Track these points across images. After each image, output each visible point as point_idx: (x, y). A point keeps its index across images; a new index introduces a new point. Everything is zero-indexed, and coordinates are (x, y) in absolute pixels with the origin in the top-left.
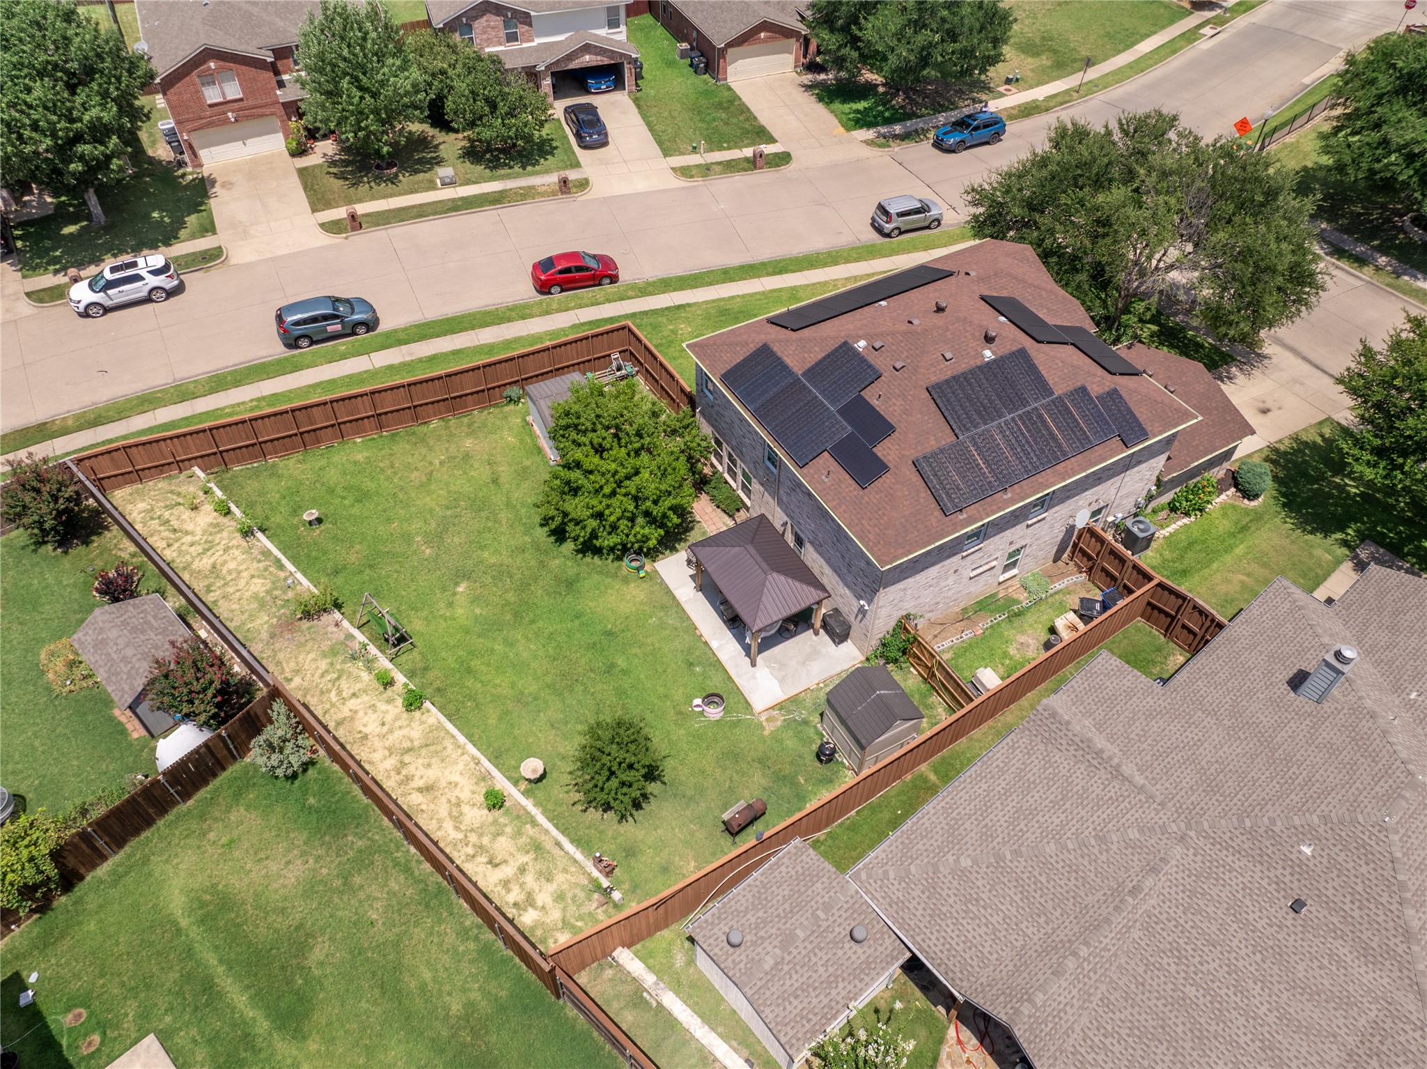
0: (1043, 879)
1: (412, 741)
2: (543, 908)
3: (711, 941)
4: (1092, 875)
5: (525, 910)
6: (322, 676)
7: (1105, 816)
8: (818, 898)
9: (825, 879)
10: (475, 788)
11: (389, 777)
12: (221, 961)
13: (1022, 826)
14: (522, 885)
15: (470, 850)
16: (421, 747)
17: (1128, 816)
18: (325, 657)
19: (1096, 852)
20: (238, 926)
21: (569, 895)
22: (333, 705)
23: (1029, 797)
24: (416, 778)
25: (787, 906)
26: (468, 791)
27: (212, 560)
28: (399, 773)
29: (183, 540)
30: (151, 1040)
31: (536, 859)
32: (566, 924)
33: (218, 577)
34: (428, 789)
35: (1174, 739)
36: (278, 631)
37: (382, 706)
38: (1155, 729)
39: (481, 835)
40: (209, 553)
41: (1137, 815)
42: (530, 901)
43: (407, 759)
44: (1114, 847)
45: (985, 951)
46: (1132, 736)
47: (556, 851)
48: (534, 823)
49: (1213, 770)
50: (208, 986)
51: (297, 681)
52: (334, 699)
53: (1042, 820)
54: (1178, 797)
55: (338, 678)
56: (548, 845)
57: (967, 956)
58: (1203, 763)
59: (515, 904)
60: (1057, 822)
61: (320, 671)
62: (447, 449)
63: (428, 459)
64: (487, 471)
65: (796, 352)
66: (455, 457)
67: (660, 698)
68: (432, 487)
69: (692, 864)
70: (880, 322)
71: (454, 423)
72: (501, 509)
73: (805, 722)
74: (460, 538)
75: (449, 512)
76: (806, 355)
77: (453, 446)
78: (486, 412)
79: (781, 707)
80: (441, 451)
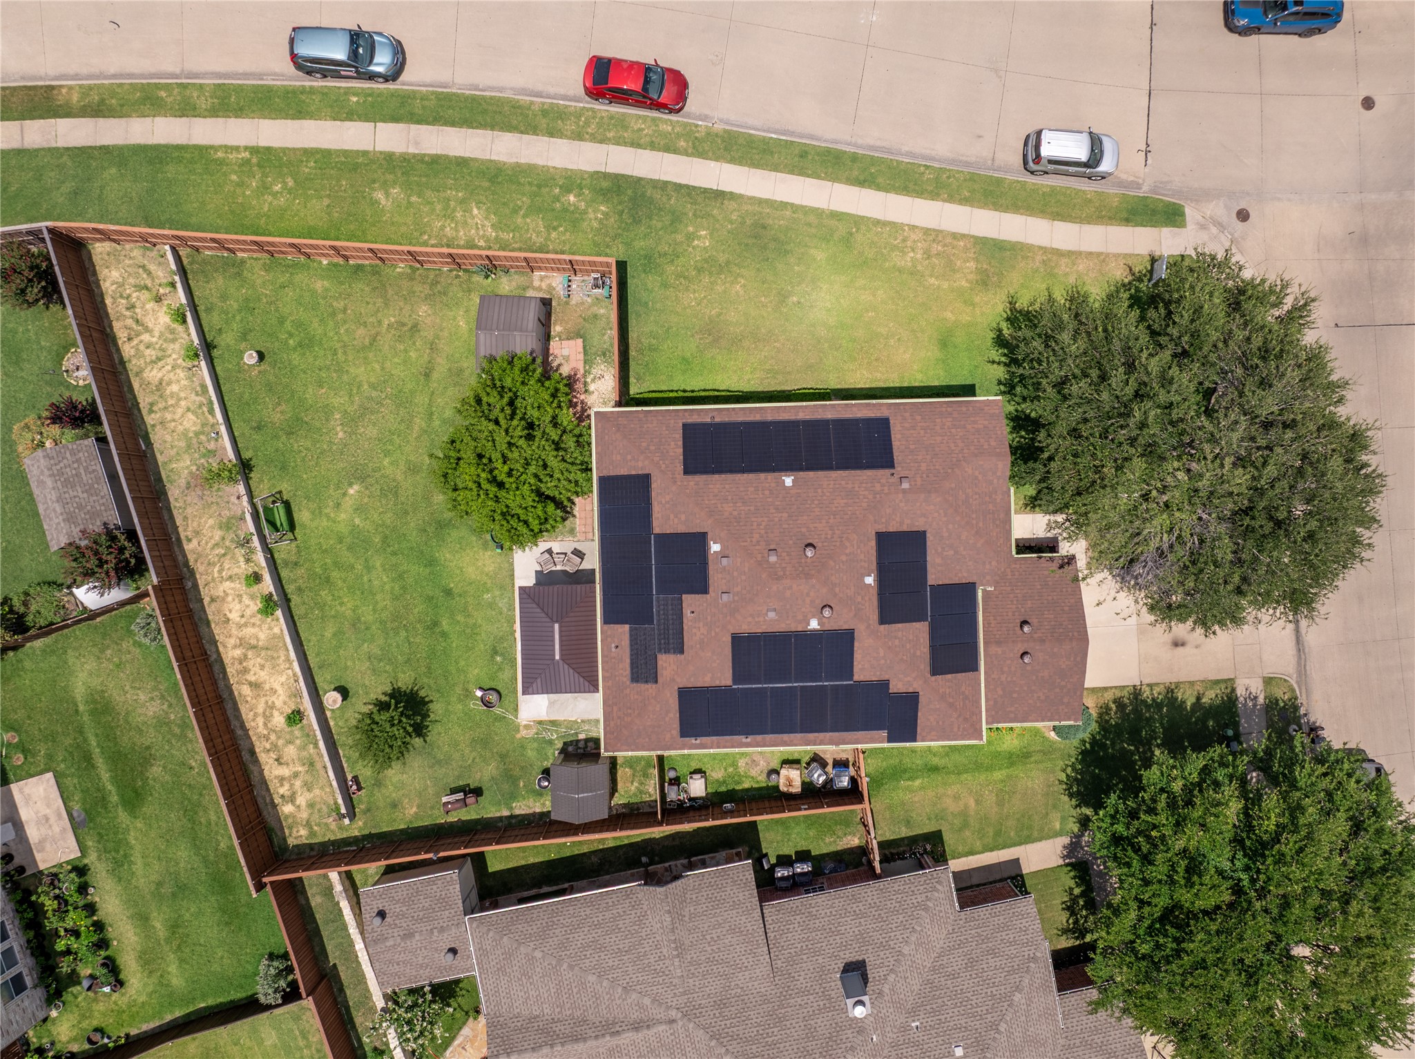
0: (575, 991)
1: (258, 640)
2: (299, 807)
3: (368, 908)
4: (604, 1007)
5: (287, 802)
6: (212, 548)
7: (641, 979)
8: (441, 921)
9: (453, 911)
10: (287, 700)
11: (233, 664)
12: (98, 745)
13: (588, 953)
14: (292, 785)
15: (268, 746)
16: (262, 648)
17: (654, 988)
18: (221, 528)
19: (617, 996)
20: (112, 728)
21: (318, 807)
22: (213, 580)
23: (607, 937)
24: (252, 673)
25: (421, 914)
26: (282, 702)
27: (160, 375)
28: (241, 663)
29: (142, 337)
30: (50, 775)
31: (307, 772)
32: (308, 824)
33: (161, 396)
34: (255, 686)
35: (731, 956)
36: (193, 482)
37: (246, 600)
38: (726, 941)
39: (279, 738)
40: (160, 364)
41: (660, 991)
42: (292, 799)
43: (250, 654)
44: (629, 1001)
45: (515, 1005)
46: (708, 937)
47: (322, 772)
48: (316, 745)
49: (733, 992)
50: (88, 758)
51: (195, 542)
52: (216, 575)
53: (603, 957)
54: (695, 995)
55: (224, 555)
56: (319, 766)
57: (503, 1001)
58: (733, 984)
59: (283, 796)
60: (610, 964)
61: (213, 542)
62: (401, 309)
63: (379, 315)
64: (426, 356)
65: (667, 506)
66: (404, 325)
67: (458, 670)
68: (371, 355)
69: (414, 809)
70: (755, 524)
71: (420, 275)
72: (419, 413)
73: (551, 742)
74: (372, 432)
75: (374, 394)
76: (672, 516)
77: (408, 307)
78: (455, 273)
79: (540, 723)
80: (394, 310)
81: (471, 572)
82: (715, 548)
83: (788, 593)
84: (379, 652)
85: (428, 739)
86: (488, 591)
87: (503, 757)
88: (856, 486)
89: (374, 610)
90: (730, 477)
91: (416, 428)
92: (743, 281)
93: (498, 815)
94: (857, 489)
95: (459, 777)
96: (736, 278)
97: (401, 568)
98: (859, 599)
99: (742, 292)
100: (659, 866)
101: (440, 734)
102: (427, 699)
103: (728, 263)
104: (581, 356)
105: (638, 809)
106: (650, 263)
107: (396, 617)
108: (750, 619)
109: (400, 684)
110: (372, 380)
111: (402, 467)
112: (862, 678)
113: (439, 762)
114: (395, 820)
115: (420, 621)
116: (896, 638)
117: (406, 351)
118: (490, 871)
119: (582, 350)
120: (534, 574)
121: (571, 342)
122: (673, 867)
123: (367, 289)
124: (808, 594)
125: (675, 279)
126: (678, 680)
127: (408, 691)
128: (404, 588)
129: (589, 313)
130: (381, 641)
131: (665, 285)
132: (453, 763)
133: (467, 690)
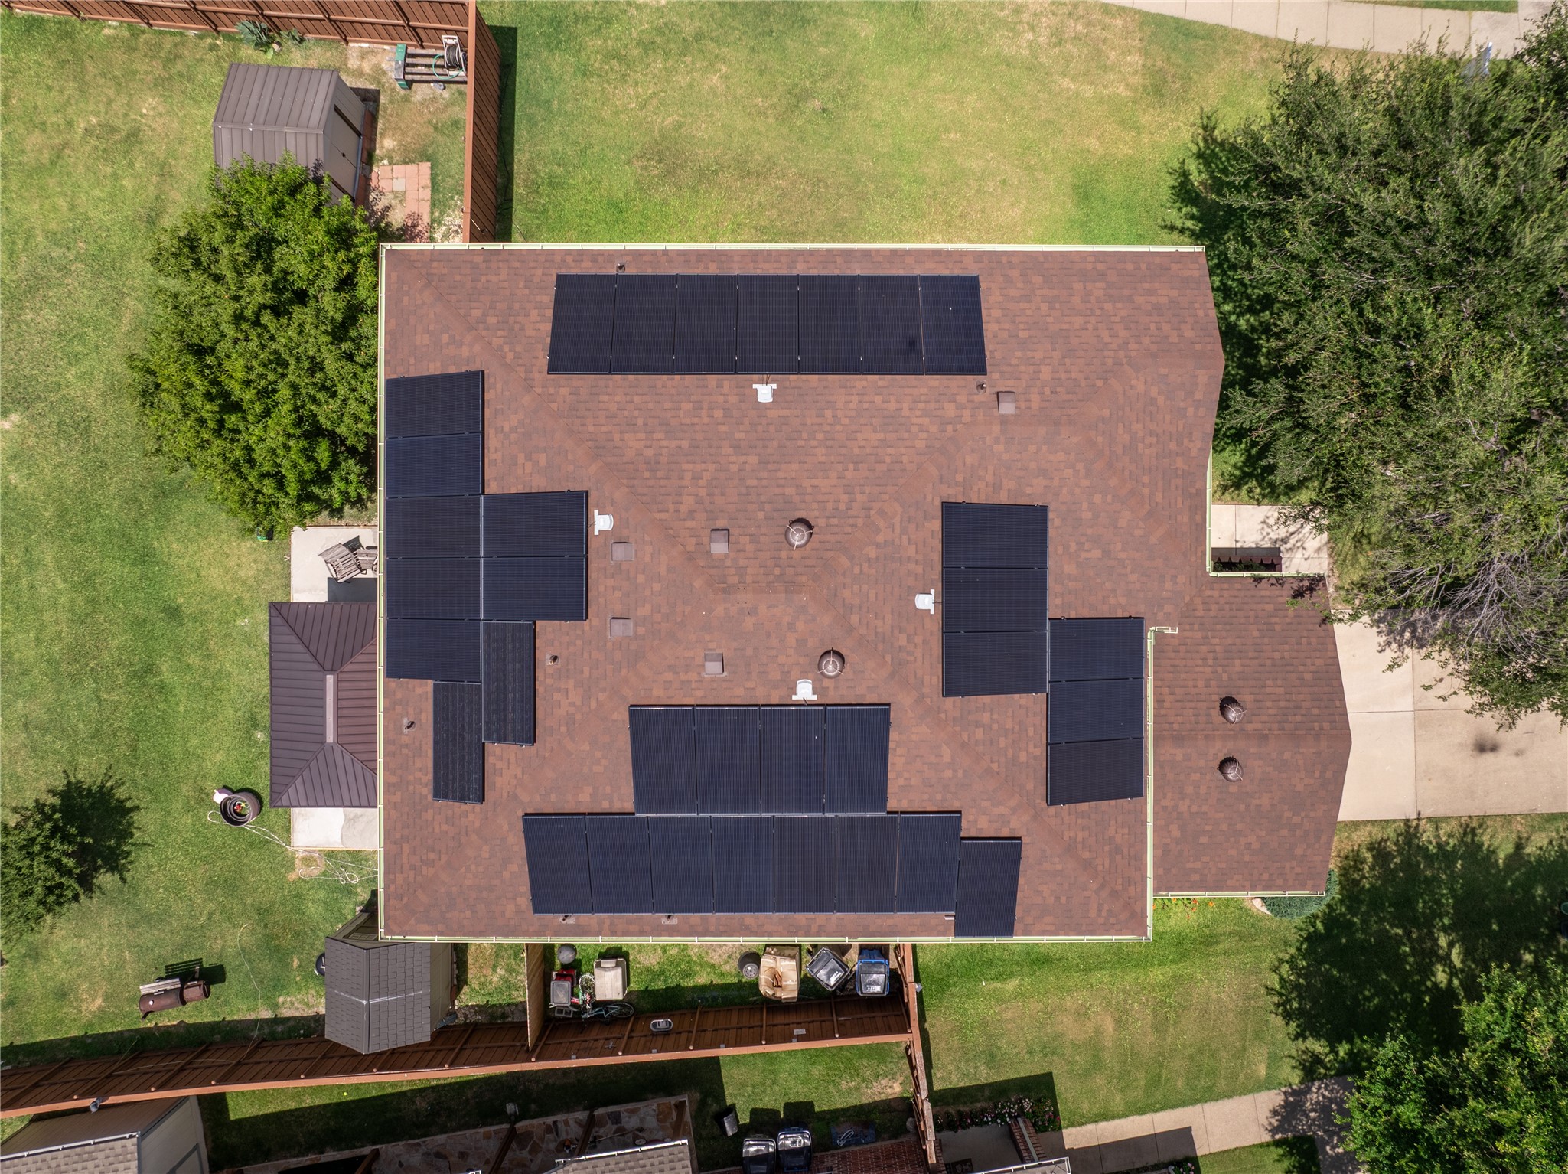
62: (110, 102)
63: (69, 110)
64: (151, 187)
65: (513, 436)
66: (114, 130)
67: (188, 755)
68: (52, 182)
69: (99, 1002)
70: (688, 476)
71: (147, 43)
72: (133, 289)
73: (349, 890)
74: (49, 319)
75: (56, 252)
76: (521, 457)
77: (123, 99)
78: (209, 40)
79: (330, 854)
80: (97, 103)
81: (215, 577)
82: (602, 523)
83: (749, 622)
84: (45, 717)
85: (128, 876)
86: (244, 612)
87: (263, 913)
88: (905, 406)
89: (39, 641)
90: (644, 380)
91: (128, 315)
92: (724, 69)
93: (252, 1016)
94: (906, 412)
95: (182, 947)
96: (712, 64)
97: (90, 566)
98: (902, 640)
99: (722, 89)
100: (535, 1122)
101: (150, 867)
102: (128, 804)
103: (699, 36)
104: (427, 194)
105: (504, 1016)
106: (558, 33)
107: (78, 654)
108: (669, 676)
109: (80, 776)
110: (53, 226)
111: (99, 385)
112: (904, 806)
113: (148, 918)
114: (61, 1022)
115: (120, 663)
116: (977, 724)
117: (115, 176)
118: (232, 1117)
119: (428, 183)
120: (325, 585)
121: (411, 169)
122: (561, 1126)
123: (48, 62)
124: (791, 627)
125: (603, 61)
126: (524, 797)
127: (95, 788)
128: (93, 602)
129: (445, 116)
130: (48, 697)
131: (584, 72)
132: (172, 920)
133: (202, 790)
